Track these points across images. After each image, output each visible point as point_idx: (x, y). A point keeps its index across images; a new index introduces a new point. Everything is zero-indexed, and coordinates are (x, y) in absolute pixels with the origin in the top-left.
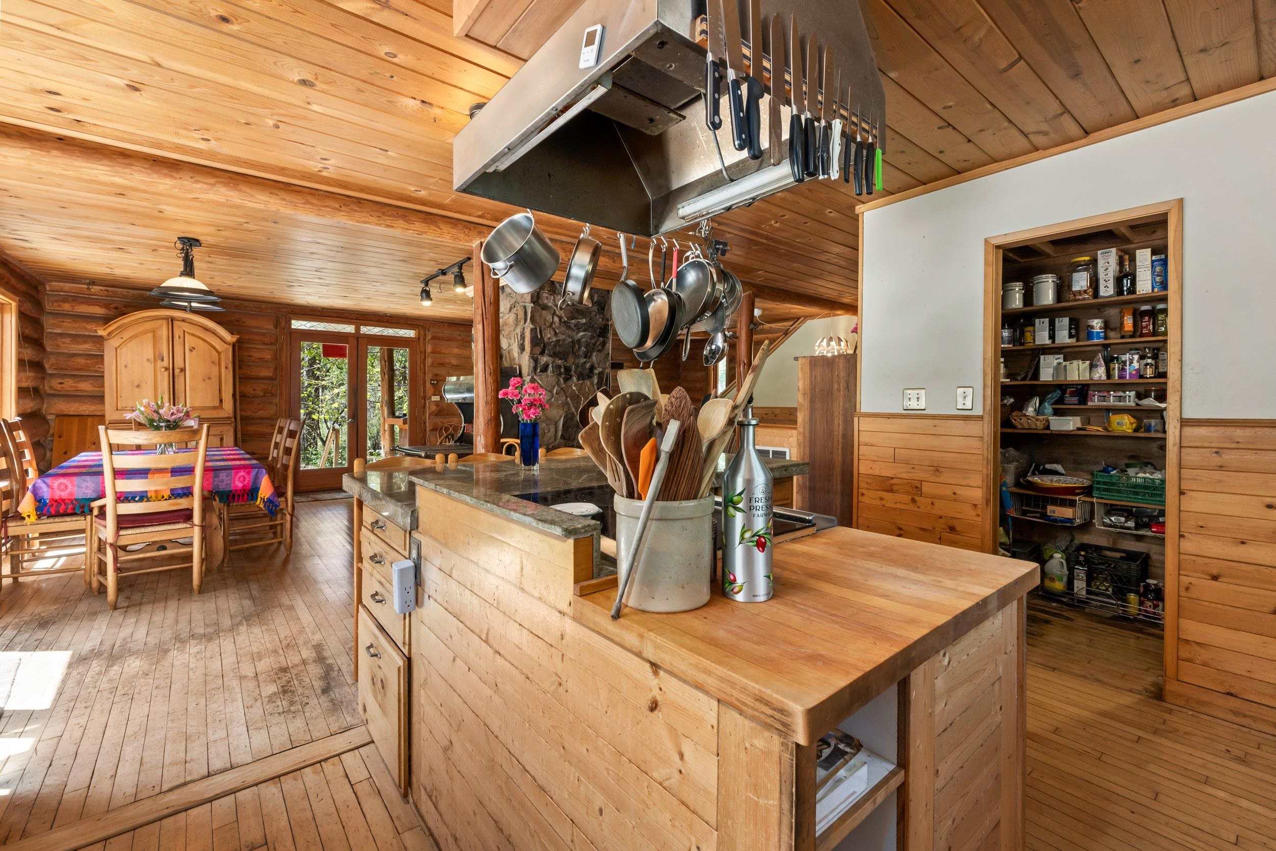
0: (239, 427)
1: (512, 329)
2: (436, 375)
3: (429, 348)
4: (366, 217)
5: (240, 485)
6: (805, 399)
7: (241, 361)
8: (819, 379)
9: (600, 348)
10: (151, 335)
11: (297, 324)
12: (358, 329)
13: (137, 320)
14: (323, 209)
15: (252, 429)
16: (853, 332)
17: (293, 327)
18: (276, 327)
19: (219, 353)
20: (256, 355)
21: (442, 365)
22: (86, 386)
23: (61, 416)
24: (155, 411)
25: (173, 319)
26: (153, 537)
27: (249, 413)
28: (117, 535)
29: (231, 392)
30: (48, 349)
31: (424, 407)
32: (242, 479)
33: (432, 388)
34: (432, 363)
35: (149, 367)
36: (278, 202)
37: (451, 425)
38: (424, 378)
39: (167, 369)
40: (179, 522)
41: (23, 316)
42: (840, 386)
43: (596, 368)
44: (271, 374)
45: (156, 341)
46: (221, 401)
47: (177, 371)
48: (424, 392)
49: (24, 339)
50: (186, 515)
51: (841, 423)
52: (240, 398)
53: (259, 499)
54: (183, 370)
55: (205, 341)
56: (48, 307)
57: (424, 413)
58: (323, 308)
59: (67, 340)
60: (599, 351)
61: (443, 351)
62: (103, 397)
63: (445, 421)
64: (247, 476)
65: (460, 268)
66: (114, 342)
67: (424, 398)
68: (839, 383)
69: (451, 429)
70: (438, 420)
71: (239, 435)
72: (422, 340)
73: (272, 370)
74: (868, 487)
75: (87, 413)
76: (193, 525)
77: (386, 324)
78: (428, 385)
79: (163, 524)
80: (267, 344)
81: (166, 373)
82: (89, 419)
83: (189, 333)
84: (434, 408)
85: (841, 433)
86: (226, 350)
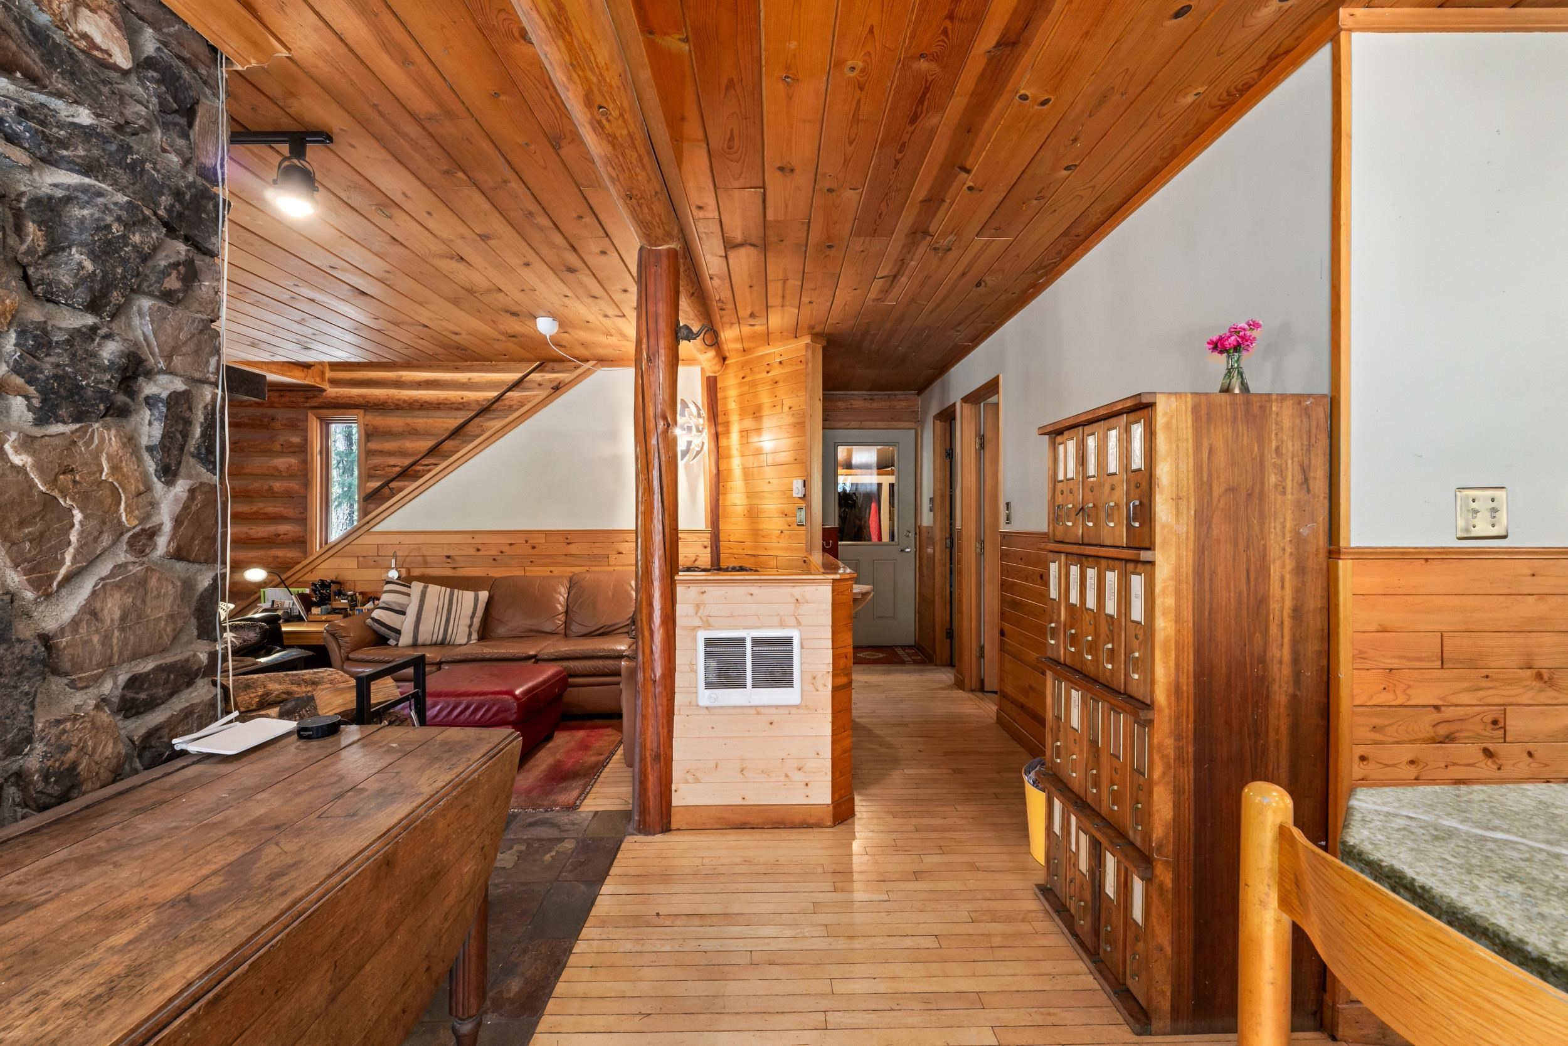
6: (1178, 514)
8: (1221, 458)
9: (172, 283)
16: (1218, 346)
42: (1284, 479)
43: (149, 374)
51: (1287, 577)
60: (168, 296)
68: (1281, 471)
74: (1378, 736)
85: (1288, 604)
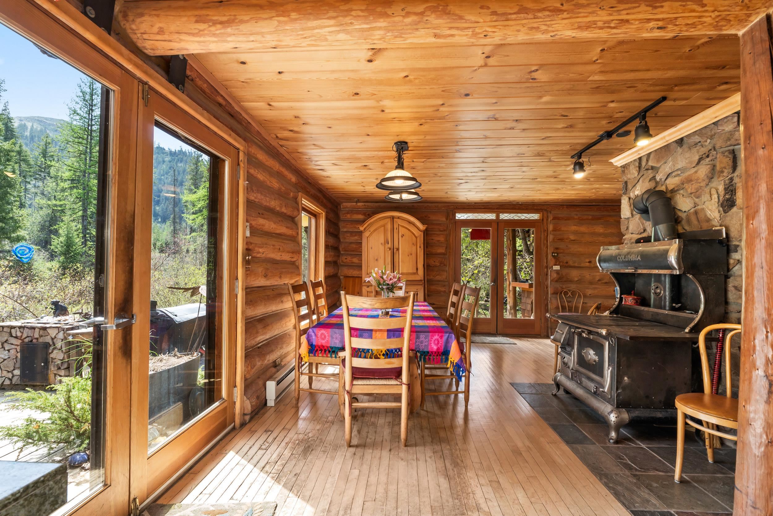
0: (426, 286)
1: (703, 184)
2: (557, 249)
3: (551, 227)
4: (593, 12)
5: (435, 348)
7: (427, 243)
10: (383, 228)
11: (460, 216)
12: (498, 216)
13: (376, 220)
14: (540, 14)
15: (433, 287)
17: (457, 218)
18: (447, 220)
19: (416, 237)
20: (436, 238)
21: (561, 240)
22: (355, 260)
23: (346, 277)
24: (381, 277)
25: (393, 218)
26: (375, 389)
27: (432, 277)
28: (352, 385)
29: (423, 263)
30: (341, 240)
31: (547, 275)
32: (436, 342)
33: (553, 259)
34: (553, 239)
35: (382, 248)
36: (488, 18)
37: (569, 290)
38: (547, 251)
39: (390, 249)
40: (392, 378)
41: (328, 220)
44: (444, 251)
45: (385, 231)
46: (417, 269)
47: (395, 250)
48: (547, 263)
49: (328, 233)
50: (397, 373)
52: (427, 267)
53: (449, 362)
54: (398, 249)
55: (409, 230)
56: (342, 217)
57: (547, 279)
58: (475, 203)
59: (349, 235)
61: (563, 229)
62: (361, 266)
63: (564, 286)
64: (440, 340)
65: (644, 117)
66: (366, 234)
67: (547, 267)
69: (569, 294)
70: (558, 285)
71: (426, 292)
72: (545, 220)
73: (444, 248)
75: (356, 276)
76: (402, 384)
77: (517, 211)
78: (550, 256)
79: (382, 379)
80: (442, 231)
81: (390, 252)
82: (357, 279)
83: (401, 226)
84: (555, 275)
86: (420, 235)
